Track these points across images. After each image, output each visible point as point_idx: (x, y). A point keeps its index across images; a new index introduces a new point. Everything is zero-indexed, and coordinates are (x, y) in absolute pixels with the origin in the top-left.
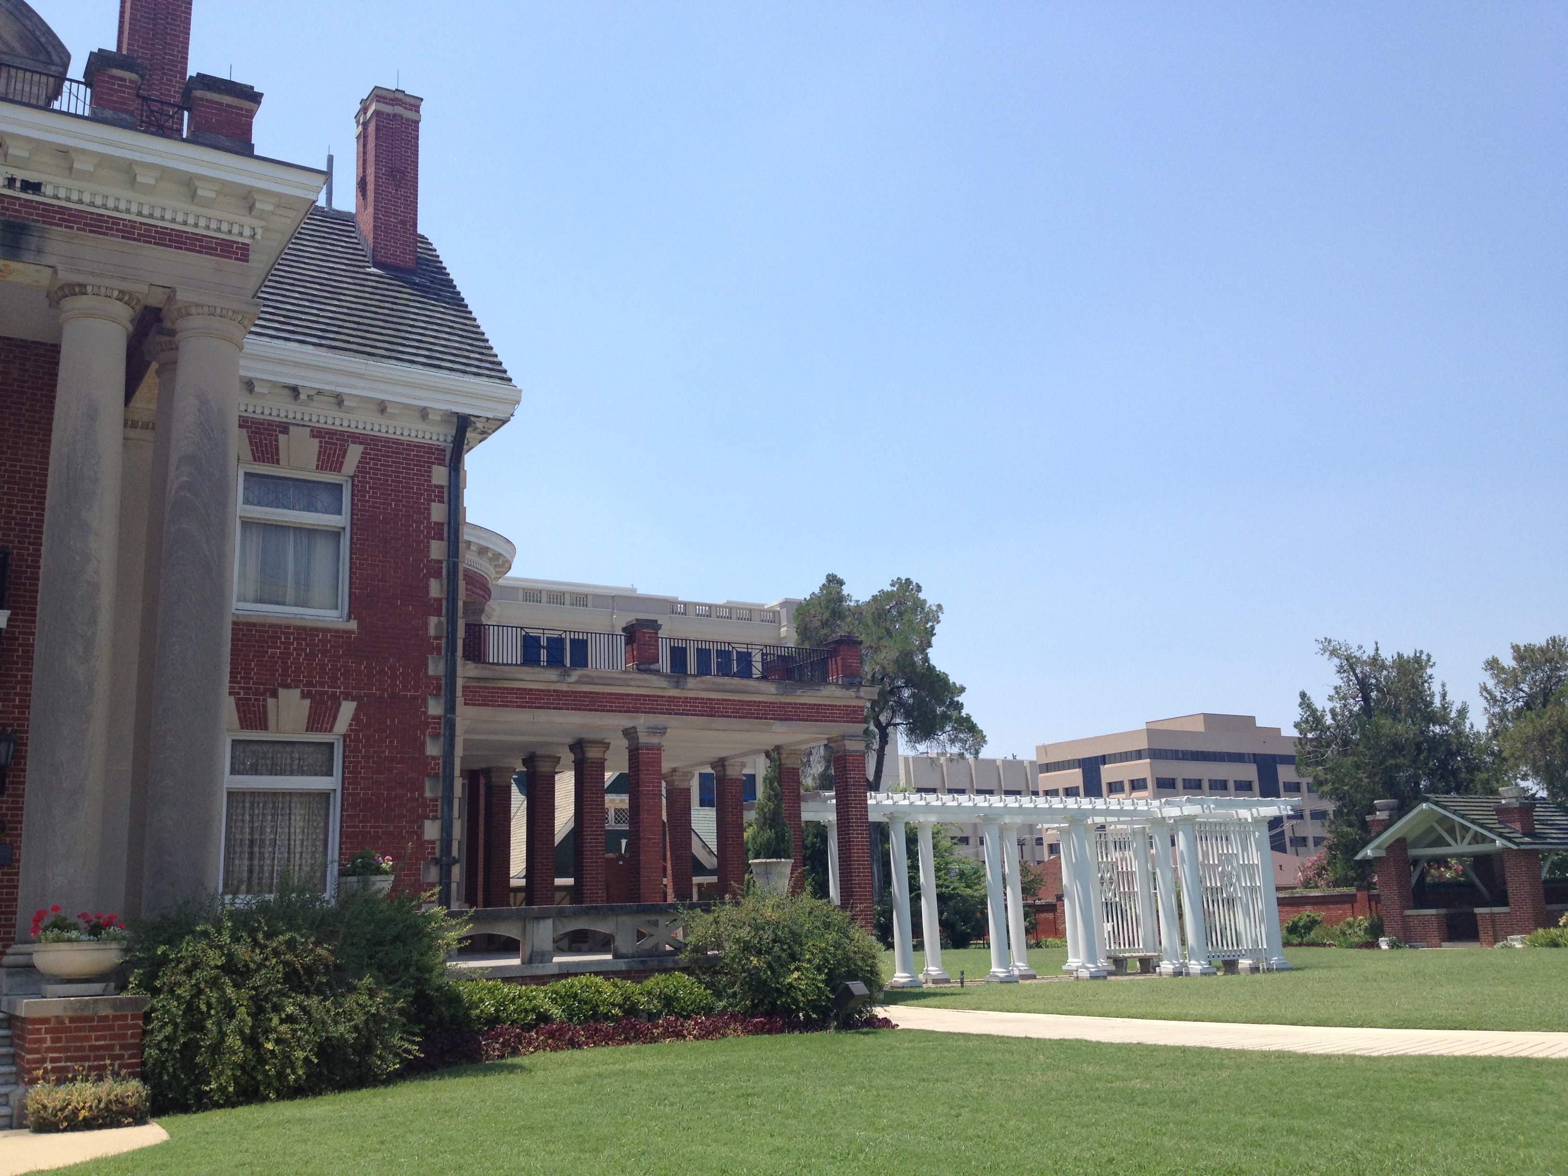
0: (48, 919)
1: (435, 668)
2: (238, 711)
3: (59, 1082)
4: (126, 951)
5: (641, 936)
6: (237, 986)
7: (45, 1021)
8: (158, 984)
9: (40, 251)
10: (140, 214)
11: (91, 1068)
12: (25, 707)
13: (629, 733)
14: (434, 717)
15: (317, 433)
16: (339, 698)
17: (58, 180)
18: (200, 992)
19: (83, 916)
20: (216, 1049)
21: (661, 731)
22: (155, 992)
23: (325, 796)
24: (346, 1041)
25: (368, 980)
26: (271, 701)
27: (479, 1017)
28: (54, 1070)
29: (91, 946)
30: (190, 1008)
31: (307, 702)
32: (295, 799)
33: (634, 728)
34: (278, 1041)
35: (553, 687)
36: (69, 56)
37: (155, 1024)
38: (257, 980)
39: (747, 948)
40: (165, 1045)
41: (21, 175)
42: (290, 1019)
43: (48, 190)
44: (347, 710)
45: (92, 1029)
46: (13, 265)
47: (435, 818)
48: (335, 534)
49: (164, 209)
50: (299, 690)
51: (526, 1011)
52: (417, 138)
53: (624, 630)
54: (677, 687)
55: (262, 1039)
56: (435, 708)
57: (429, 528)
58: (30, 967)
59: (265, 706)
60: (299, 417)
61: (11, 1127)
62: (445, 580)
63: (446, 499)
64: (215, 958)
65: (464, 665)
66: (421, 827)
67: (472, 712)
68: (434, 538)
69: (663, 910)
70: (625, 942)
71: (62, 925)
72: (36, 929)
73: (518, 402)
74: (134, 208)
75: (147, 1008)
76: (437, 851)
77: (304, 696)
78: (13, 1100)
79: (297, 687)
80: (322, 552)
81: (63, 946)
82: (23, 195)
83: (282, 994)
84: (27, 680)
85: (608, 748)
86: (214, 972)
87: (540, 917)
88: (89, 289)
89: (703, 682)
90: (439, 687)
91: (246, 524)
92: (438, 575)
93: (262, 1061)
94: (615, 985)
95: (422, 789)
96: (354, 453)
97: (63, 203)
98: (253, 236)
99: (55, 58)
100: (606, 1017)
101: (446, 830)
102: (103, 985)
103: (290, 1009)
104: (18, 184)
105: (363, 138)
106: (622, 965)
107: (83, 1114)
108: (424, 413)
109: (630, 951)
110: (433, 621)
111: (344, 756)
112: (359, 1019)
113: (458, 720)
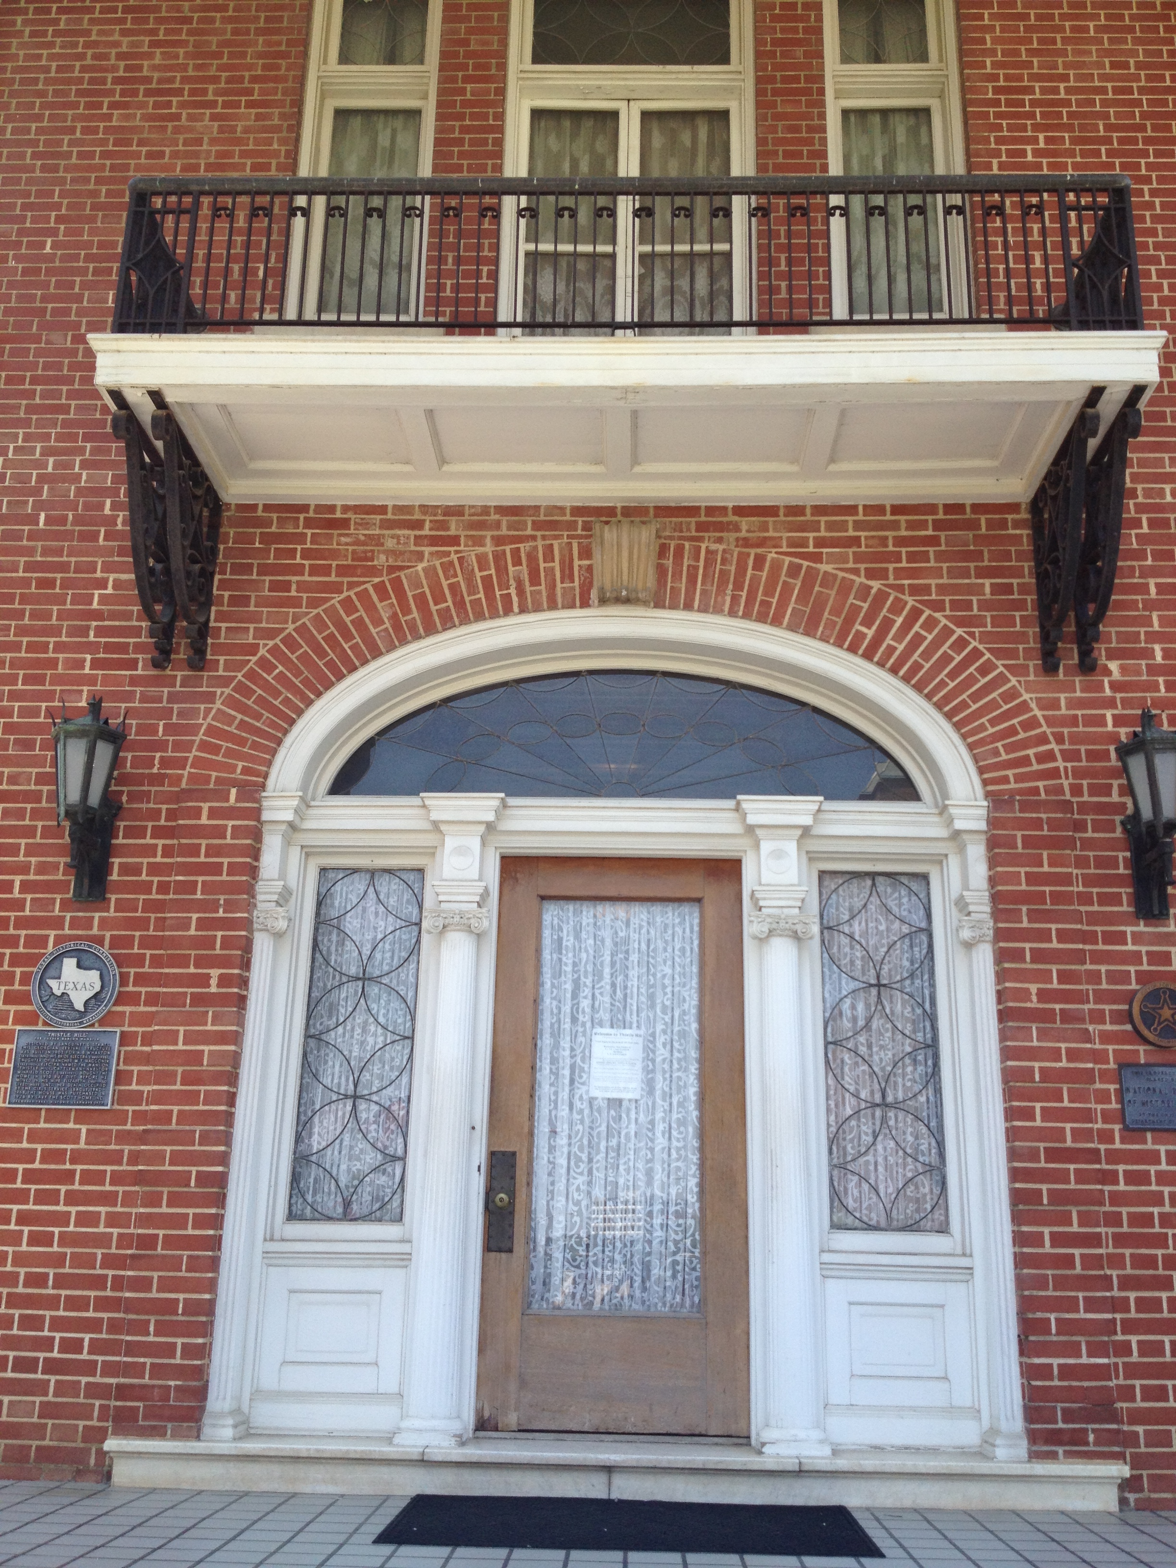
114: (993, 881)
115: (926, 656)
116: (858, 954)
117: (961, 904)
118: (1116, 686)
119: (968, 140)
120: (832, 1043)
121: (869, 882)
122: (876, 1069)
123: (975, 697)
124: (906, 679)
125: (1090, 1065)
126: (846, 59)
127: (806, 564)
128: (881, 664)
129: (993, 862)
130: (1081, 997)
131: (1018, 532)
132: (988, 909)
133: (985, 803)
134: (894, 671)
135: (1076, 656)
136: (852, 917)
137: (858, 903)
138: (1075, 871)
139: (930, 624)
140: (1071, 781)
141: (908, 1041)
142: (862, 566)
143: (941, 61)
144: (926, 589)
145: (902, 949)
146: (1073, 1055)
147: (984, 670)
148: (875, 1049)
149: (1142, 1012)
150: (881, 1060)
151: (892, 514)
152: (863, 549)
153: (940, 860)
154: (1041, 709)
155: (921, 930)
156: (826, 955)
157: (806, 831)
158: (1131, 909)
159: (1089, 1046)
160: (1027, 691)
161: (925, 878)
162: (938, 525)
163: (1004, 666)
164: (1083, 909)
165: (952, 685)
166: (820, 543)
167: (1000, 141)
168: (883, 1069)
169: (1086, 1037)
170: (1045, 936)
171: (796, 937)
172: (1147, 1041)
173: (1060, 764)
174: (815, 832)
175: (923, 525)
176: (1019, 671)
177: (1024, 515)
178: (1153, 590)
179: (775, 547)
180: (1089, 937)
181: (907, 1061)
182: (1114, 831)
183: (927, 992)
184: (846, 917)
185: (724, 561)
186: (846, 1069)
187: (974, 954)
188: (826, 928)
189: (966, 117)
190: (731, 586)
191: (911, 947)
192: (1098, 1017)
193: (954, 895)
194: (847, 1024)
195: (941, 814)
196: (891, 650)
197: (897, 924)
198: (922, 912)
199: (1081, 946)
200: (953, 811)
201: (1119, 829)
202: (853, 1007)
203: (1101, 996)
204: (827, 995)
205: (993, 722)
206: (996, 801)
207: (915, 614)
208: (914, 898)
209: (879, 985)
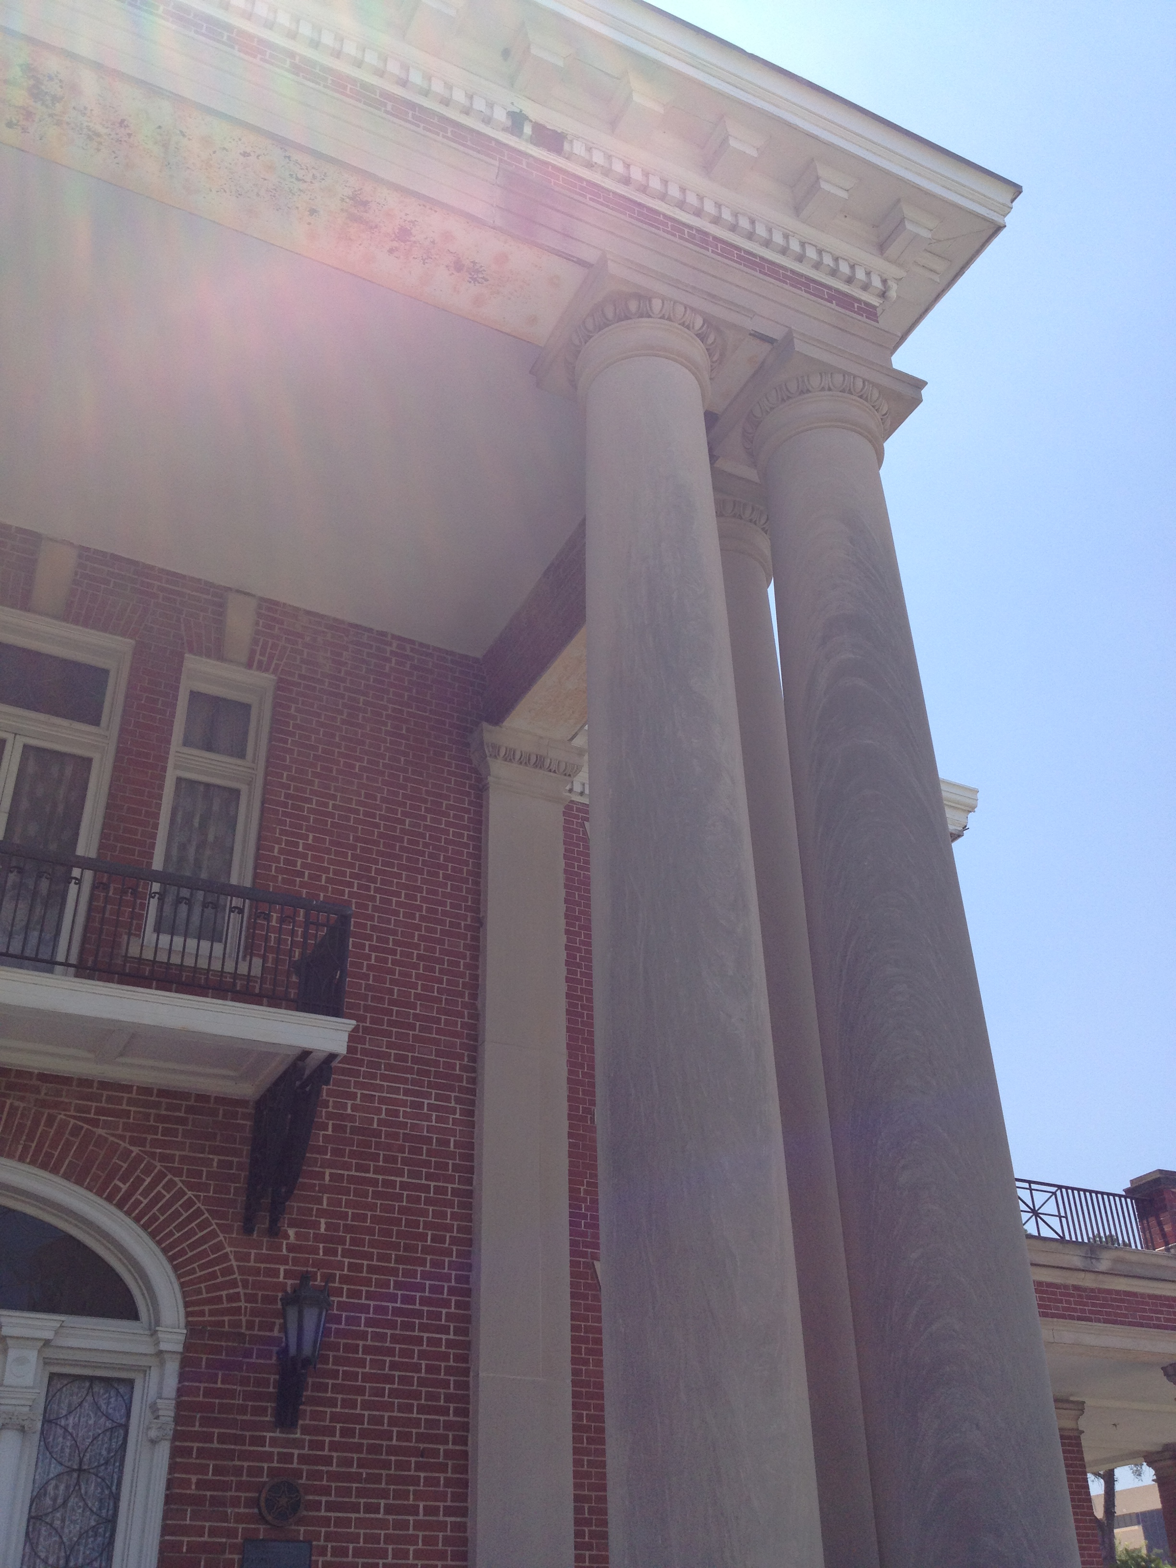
17: (592, 135)
35: (1072, 1280)
41: (535, 113)
43: (575, 149)
82: (534, 151)
97: (596, 179)
104: (528, 129)
114: (180, 1392)
115: (162, 1210)
116: (68, 1444)
117: (154, 1408)
118: (291, 1248)
119: (261, 827)
120: (35, 1519)
121: (87, 1384)
122: (65, 1540)
123: (192, 1247)
124: (145, 1227)
125: (224, 1540)
126: (186, 743)
127: (86, 1126)
128: (128, 1213)
129: (182, 1377)
130: (226, 1486)
131: (244, 1122)
132: (172, 1414)
133: (185, 1331)
134: (137, 1220)
135: (267, 1222)
136: (70, 1413)
137: (76, 1400)
138: (239, 1388)
139: (169, 1186)
140: (248, 1317)
141: (94, 1517)
142: (128, 1134)
143: (253, 762)
144: (170, 1158)
145: (103, 1440)
146: (213, 1532)
147: (201, 1227)
148: (67, 1523)
149: (267, 1500)
150: (70, 1532)
151: (158, 1096)
152: (131, 1120)
153: (144, 1371)
154: (236, 1260)
155: (121, 1425)
156: (42, 1443)
157: (47, 1343)
158: (273, 1419)
159: (226, 1524)
160: (230, 1245)
161: (130, 1383)
162: (190, 1110)
163: (216, 1224)
164: (239, 1417)
165: (177, 1235)
166: (100, 1111)
167: (283, 832)
168: (70, 1540)
169: (225, 1518)
170: (208, 1438)
171: (22, 1430)
172: (267, 1522)
173: (242, 1304)
174: (53, 1343)
175: (178, 1108)
176: (225, 1229)
177: (251, 1111)
178: (327, 1178)
179: (64, 1110)
180: (238, 1440)
181: (91, 1533)
182: (271, 1359)
183: (116, 1476)
184: (64, 1412)
185: (23, 1116)
186: (41, 1539)
187: (157, 1446)
188: (48, 1421)
189: (263, 810)
190: (24, 1138)
191: (110, 1440)
192: (235, 1502)
193: (150, 1400)
194: (48, 1501)
195: (152, 1335)
196: (138, 1202)
197: (103, 1419)
198: (123, 1411)
199: (233, 1447)
200: (160, 1335)
201: (274, 1358)
202: (56, 1487)
203: (240, 1486)
204: (37, 1477)
205: (202, 1267)
206: (193, 1330)
207: (161, 1176)
208: (120, 1399)
209: (80, 1470)
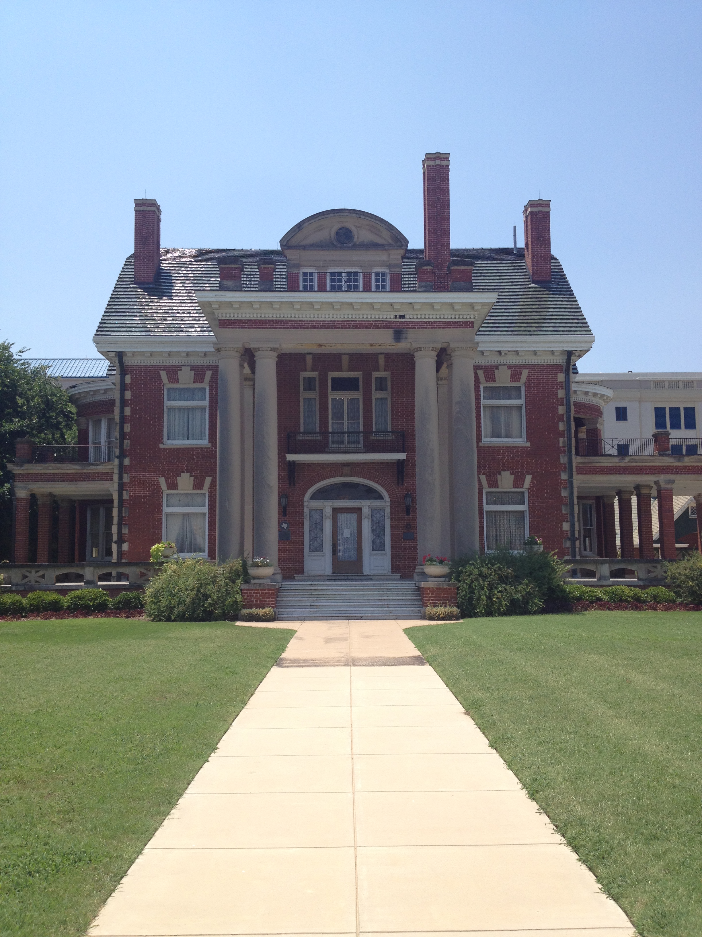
0: (428, 558)
1: (563, 459)
2: (487, 481)
3: (434, 607)
4: (450, 569)
5: (649, 572)
6: (484, 581)
7: (429, 588)
8: (460, 579)
9: (406, 338)
10: (436, 318)
11: (443, 603)
12: (414, 484)
13: (657, 483)
14: (564, 480)
15: (509, 367)
16: (524, 474)
17: (409, 313)
18: (473, 582)
19: (437, 557)
20: (479, 599)
21: (672, 482)
22: (460, 581)
23: (522, 513)
24: (519, 600)
25: (526, 581)
26: (499, 476)
27: (573, 597)
28: (433, 603)
29: (440, 567)
30: (470, 586)
31: (513, 476)
32: (511, 514)
33: (658, 481)
34: (497, 598)
35: (617, 465)
36: (408, 242)
37: (460, 591)
38: (489, 579)
39: (687, 577)
40: (463, 597)
41: (398, 313)
42: (501, 592)
43: (407, 317)
44: (528, 479)
45: (442, 592)
46: (398, 344)
47: (567, 522)
48: (519, 408)
49: (444, 315)
50: (509, 472)
51: (592, 596)
52: (549, 219)
53: (653, 436)
54: (679, 462)
55: (492, 597)
56: (564, 476)
57: (557, 401)
58: (423, 573)
59: (497, 479)
60: (502, 362)
61: (422, 619)
62: (566, 423)
63: (564, 387)
64: (476, 572)
65: (576, 458)
66: (562, 525)
67: (581, 477)
68: (560, 405)
69: (658, 561)
70: (642, 574)
71: (431, 560)
72: (424, 561)
73: (594, 341)
74: (434, 317)
75: (458, 586)
76: (569, 534)
77: (511, 474)
78: (422, 611)
79: (508, 470)
80: (515, 414)
81: (432, 566)
82: (400, 320)
83: (498, 584)
84: (414, 475)
85: (652, 488)
86: (477, 576)
87: (603, 563)
88: (422, 349)
89: (692, 458)
90: (565, 468)
91: (485, 407)
92: (562, 420)
93: (493, 604)
94: (631, 590)
95: (561, 510)
96: (525, 373)
97: (412, 320)
98: (475, 318)
99: (403, 243)
100: (626, 601)
101: (572, 526)
102: (444, 579)
103: (500, 589)
104: (398, 317)
105: (526, 222)
106: (641, 583)
107: (441, 616)
108: (553, 352)
109: (644, 578)
110: (561, 440)
111: (529, 497)
112: (524, 593)
113: (574, 481)
114: (391, 510)
115: (384, 483)
116: (376, 520)
118: (405, 487)
121: (377, 511)
123: (390, 488)
124: (382, 486)
125: (400, 533)
127: (369, 471)
128: (378, 484)
129: (391, 507)
130: (400, 525)
132: (390, 514)
135: (401, 483)
136: (375, 515)
138: (400, 510)
142: (376, 471)
144: (384, 474)
145: (380, 518)
146: (398, 531)
147: (390, 485)
148: (377, 530)
149: (406, 526)
151: (380, 464)
153: (385, 507)
154: (397, 489)
156: (372, 519)
157: (369, 504)
158: (406, 514)
160: (395, 487)
161: (383, 510)
163: (393, 484)
164: (400, 514)
165: (387, 487)
166: (371, 468)
168: (378, 533)
169: (400, 529)
170: (396, 518)
171: (368, 518)
172: (406, 530)
173: (399, 497)
175: (384, 465)
179: (365, 468)
182: (404, 505)
183: (384, 523)
185: (359, 470)
188: (372, 516)
190: (360, 474)
193: (386, 512)
195: (385, 502)
196: (380, 482)
198: (383, 514)
199: (400, 519)
205: (392, 491)
206: (392, 501)
207: (383, 477)
209: (378, 523)
